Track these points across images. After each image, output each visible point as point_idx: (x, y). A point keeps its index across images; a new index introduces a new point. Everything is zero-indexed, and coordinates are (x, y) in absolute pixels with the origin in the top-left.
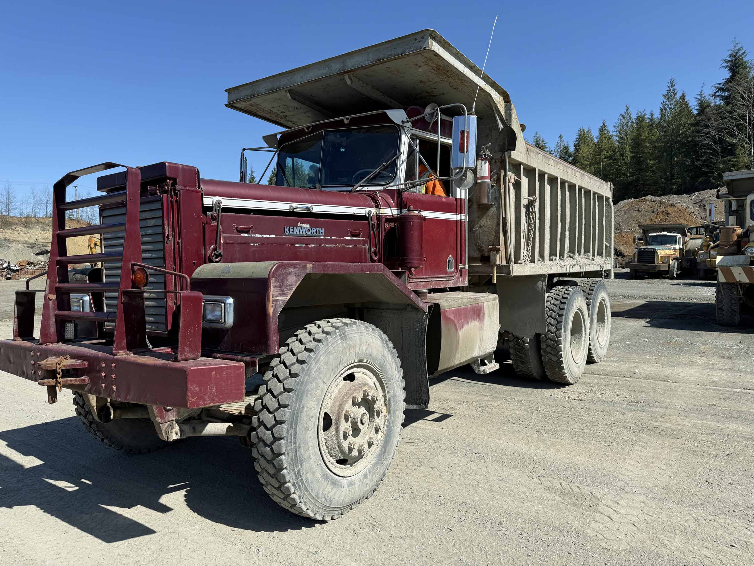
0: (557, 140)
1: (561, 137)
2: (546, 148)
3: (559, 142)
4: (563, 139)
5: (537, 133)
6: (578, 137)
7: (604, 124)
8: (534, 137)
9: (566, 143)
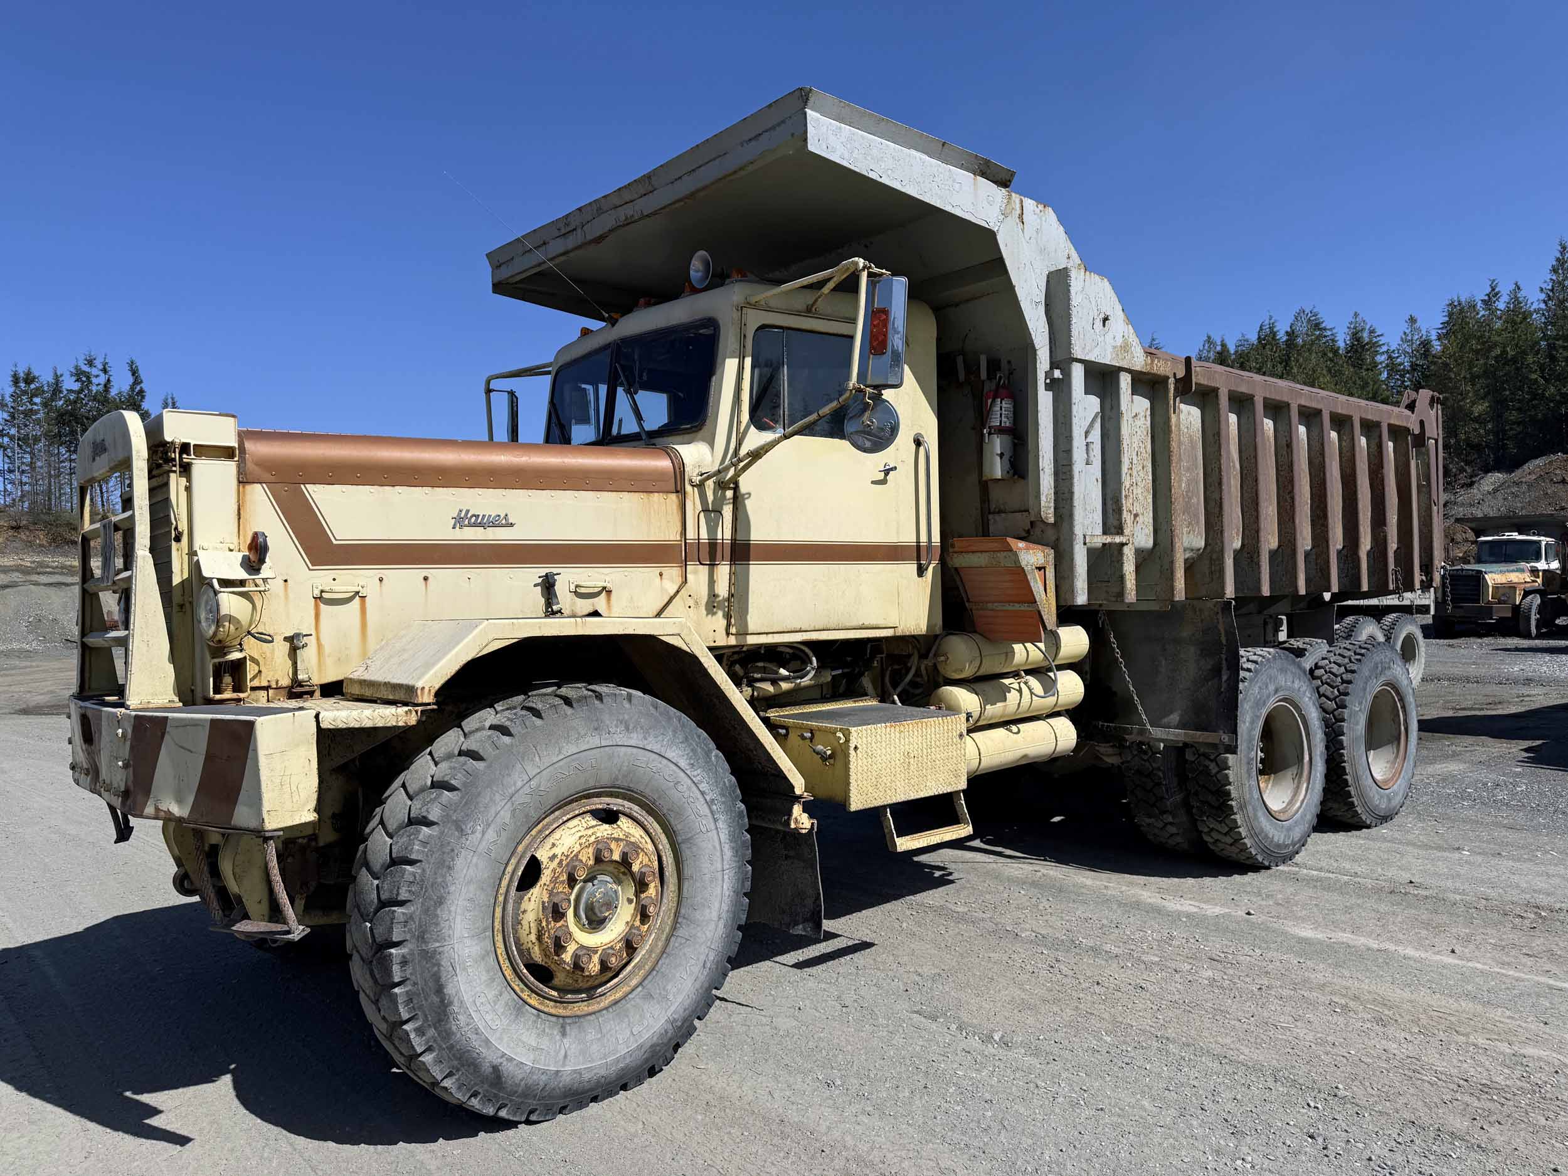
0: (1405, 327)
1: (1412, 320)
2: (1380, 346)
3: (1408, 331)
4: (1418, 325)
5: (1356, 315)
6: (1447, 319)
7: (1493, 290)
8: (1351, 323)
9: (1425, 333)
